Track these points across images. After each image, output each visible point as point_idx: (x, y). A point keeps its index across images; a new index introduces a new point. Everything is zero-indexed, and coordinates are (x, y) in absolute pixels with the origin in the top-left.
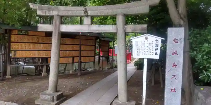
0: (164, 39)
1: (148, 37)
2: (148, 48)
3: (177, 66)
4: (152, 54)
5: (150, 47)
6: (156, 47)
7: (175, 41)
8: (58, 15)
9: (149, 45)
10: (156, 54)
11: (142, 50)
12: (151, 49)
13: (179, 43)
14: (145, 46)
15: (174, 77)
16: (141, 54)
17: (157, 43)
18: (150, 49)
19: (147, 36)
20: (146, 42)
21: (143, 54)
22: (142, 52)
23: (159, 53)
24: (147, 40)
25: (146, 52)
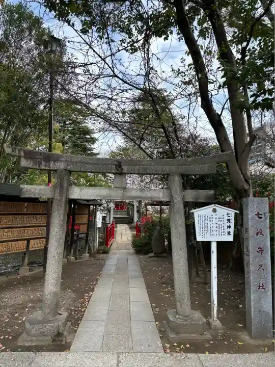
0: (238, 212)
1: (217, 208)
2: (217, 225)
3: (263, 251)
4: (224, 235)
5: (220, 223)
6: (229, 224)
7: (258, 216)
8: (66, 170)
9: (219, 221)
10: (229, 233)
11: (209, 229)
13: (263, 218)
14: (213, 222)
16: (208, 234)
17: (230, 218)
18: (220, 227)
19: (215, 207)
20: (214, 217)
21: (211, 235)
22: (209, 231)
23: (232, 233)
24: (215, 214)
25: (215, 232)
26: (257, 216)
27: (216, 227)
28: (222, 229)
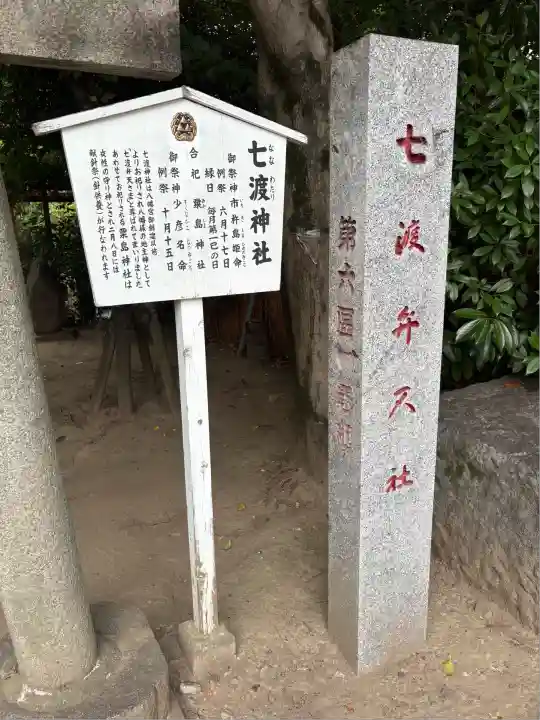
0: (301, 138)
2: (202, 214)
3: (416, 323)
4: (238, 262)
9: (210, 187)
10: (261, 254)
11: (161, 234)
12: (224, 223)
13: (429, 163)
14: (181, 195)
15: (405, 394)
16: (157, 263)
17: (265, 172)
18: (218, 223)
20: (184, 164)
21: (170, 267)
22: (161, 245)
23: (276, 252)
24: (187, 146)
25: (194, 249)
26: (402, 151)
27: (198, 224)
28: (229, 232)
